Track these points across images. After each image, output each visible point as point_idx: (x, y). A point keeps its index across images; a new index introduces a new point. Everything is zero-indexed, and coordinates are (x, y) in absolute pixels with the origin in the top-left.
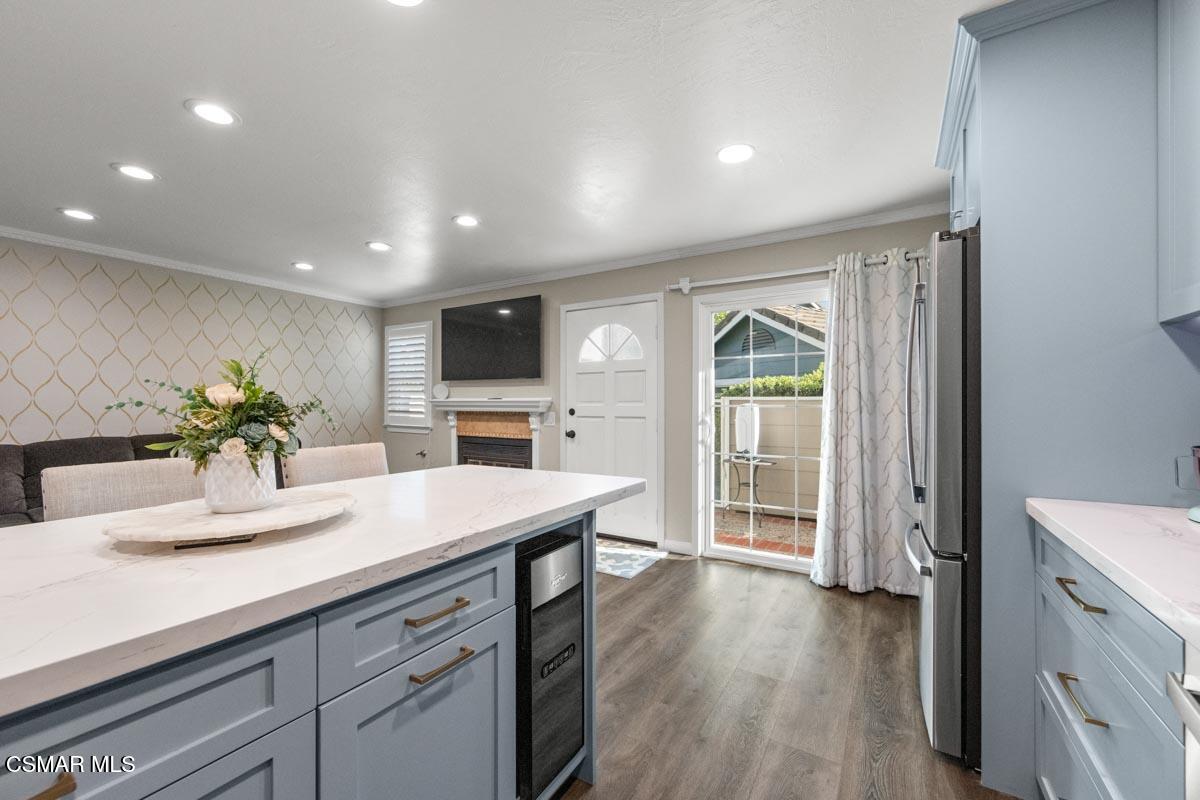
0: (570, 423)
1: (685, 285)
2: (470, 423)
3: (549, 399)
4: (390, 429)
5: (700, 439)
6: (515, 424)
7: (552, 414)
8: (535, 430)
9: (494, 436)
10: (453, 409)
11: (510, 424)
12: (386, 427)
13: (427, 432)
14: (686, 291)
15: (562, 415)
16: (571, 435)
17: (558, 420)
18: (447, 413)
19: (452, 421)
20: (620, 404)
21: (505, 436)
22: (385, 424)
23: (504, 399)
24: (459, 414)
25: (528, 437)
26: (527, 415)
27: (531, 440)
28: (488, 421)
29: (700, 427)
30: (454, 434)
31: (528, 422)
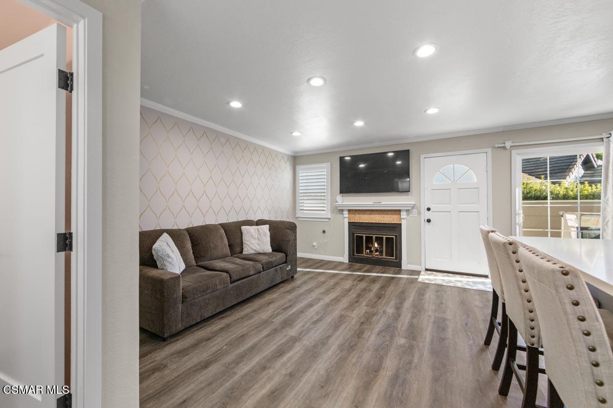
0: (428, 215)
1: (508, 144)
2: (358, 216)
3: (413, 203)
4: (300, 219)
5: (517, 222)
6: (389, 216)
7: (415, 210)
8: (404, 219)
9: (375, 222)
10: (346, 208)
11: (386, 216)
12: (297, 218)
13: (327, 220)
14: (508, 147)
15: (422, 211)
16: (429, 221)
17: (419, 213)
18: (342, 210)
19: (346, 214)
20: (460, 205)
21: (382, 222)
22: (297, 216)
23: (382, 203)
24: (349, 211)
25: (398, 222)
26: (400, 210)
27: (401, 224)
28: (370, 214)
29: (517, 216)
30: (346, 221)
31: (400, 215)
